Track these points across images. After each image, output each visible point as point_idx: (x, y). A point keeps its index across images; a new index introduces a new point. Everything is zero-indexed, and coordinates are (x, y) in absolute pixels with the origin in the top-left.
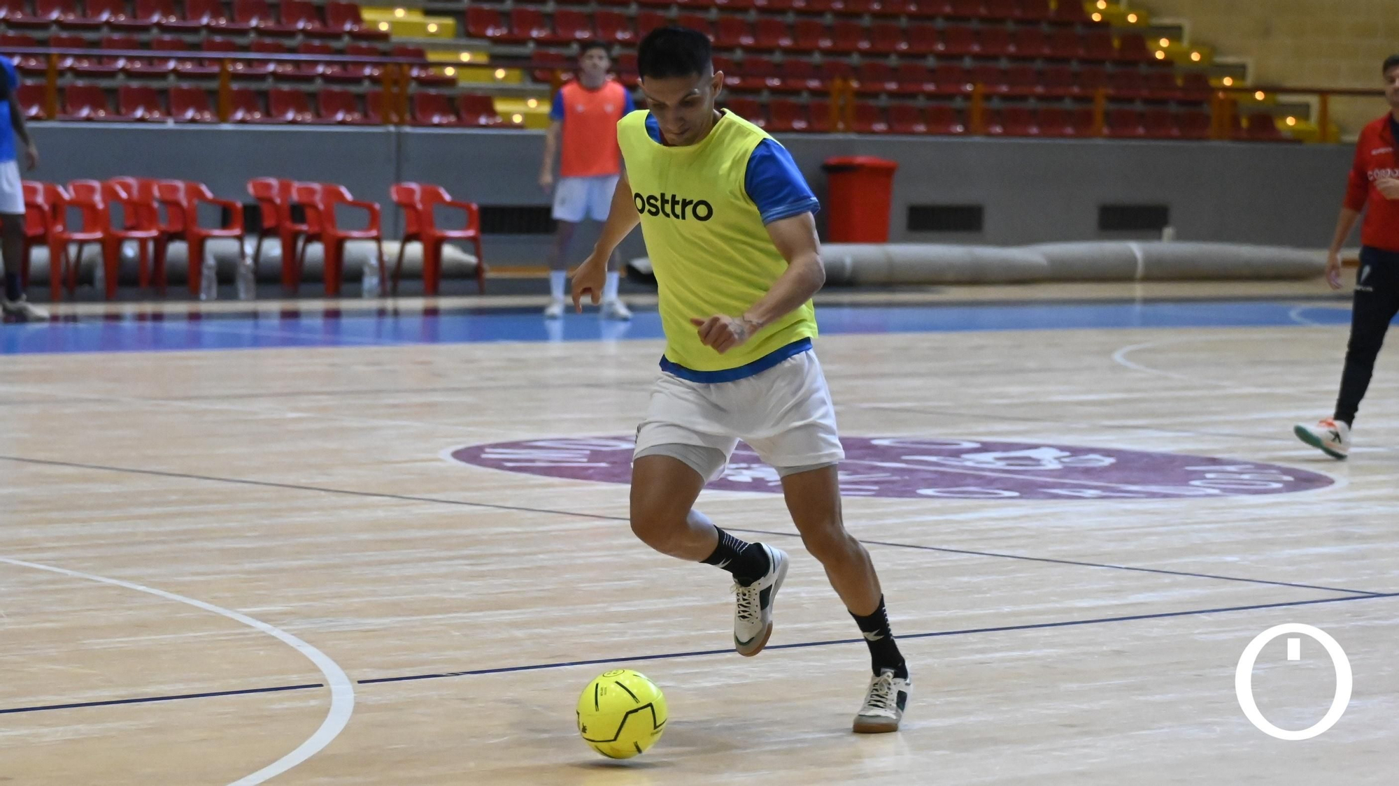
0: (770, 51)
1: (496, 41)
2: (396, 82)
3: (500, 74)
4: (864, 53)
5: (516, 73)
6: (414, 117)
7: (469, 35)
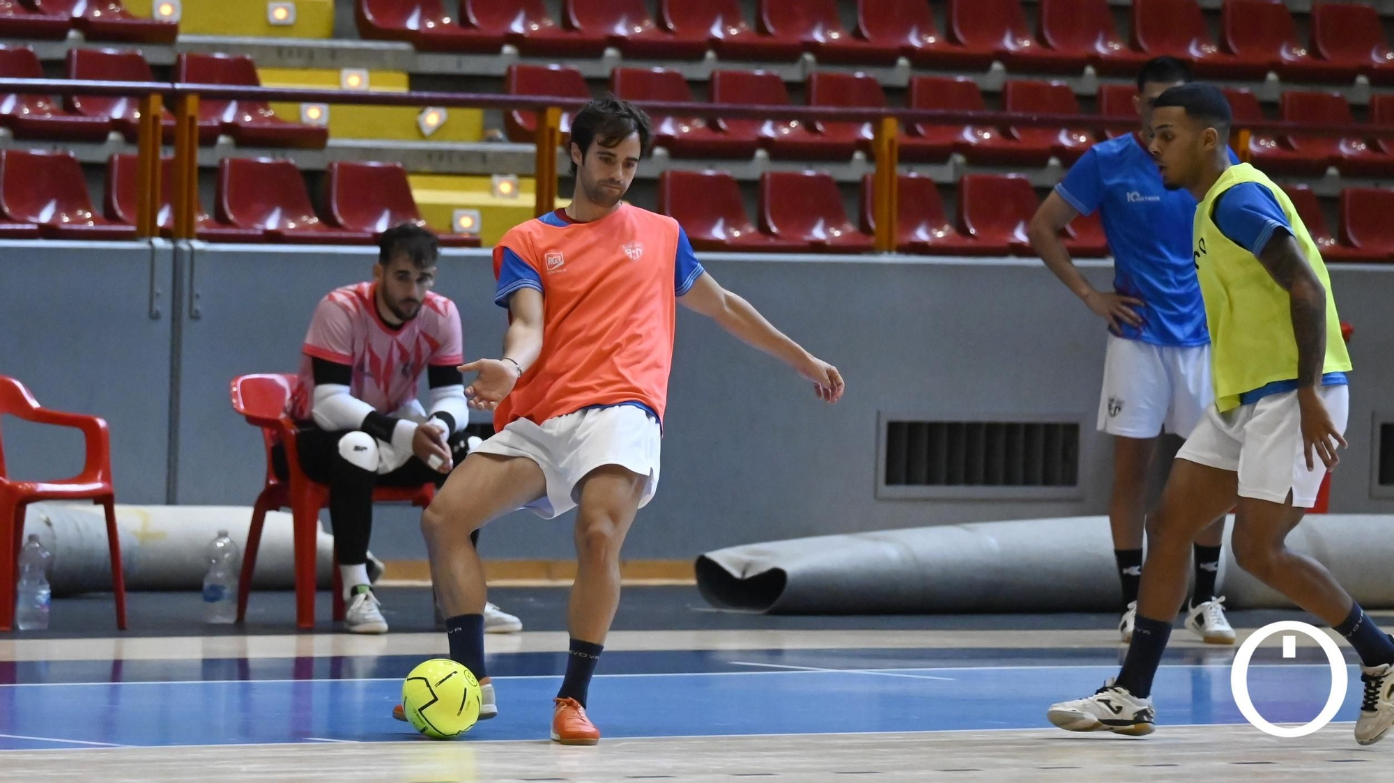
0: (1073, 68)
1: (423, 42)
2: (169, 138)
3: (432, 118)
4: (1289, 73)
5: (472, 117)
6: (220, 218)
7: (367, 31)
